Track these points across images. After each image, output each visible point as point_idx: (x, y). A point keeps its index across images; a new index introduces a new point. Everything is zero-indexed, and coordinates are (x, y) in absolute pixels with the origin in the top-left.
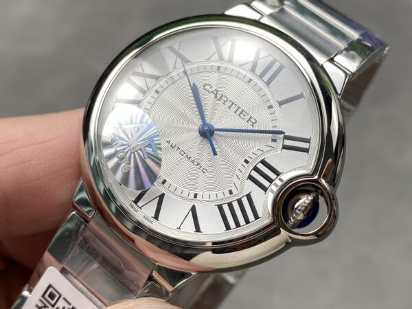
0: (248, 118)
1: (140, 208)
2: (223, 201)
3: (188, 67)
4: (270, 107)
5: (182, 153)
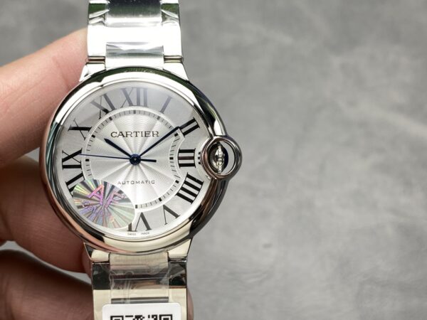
0: (151, 134)
1: (136, 231)
2: (177, 190)
3: (92, 132)
4: (158, 118)
5: (132, 183)
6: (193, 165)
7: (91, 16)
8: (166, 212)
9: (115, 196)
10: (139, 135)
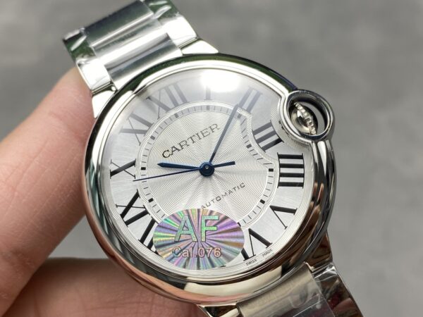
0: (209, 130)
1: (254, 255)
2: (276, 180)
3: (140, 164)
4: (208, 108)
5: (219, 199)
6: (279, 141)
9: (206, 221)
10: (196, 139)
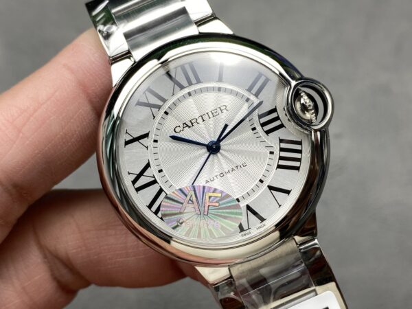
0: (219, 111)
1: (249, 229)
2: (276, 162)
3: (152, 137)
4: (219, 89)
5: (222, 175)
6: (282, 126)
7: (94, 13)
8: (274, 192)
9: (210, 197)
10: (206, 117)
